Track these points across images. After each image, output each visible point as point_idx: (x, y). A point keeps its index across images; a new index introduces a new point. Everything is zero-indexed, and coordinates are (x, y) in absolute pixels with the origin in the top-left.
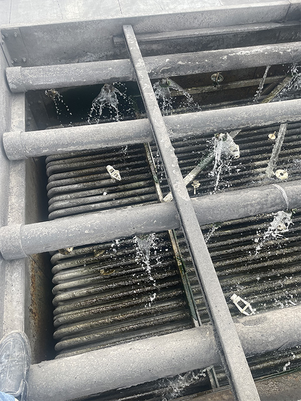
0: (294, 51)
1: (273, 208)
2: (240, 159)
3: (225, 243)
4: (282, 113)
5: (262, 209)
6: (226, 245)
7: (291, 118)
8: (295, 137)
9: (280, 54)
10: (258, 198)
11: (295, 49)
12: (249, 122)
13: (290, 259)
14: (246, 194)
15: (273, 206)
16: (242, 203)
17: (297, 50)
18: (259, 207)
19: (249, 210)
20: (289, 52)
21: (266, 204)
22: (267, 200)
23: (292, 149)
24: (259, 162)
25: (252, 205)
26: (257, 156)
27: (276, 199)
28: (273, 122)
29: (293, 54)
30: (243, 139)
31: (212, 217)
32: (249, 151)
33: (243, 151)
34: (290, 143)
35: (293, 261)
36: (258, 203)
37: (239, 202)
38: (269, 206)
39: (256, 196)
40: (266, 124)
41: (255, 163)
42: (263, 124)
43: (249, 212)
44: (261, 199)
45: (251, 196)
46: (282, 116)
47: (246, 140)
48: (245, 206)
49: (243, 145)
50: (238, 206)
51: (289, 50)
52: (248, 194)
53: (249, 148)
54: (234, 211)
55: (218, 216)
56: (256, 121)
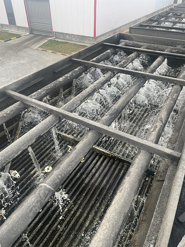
0: (12, 111)
1: (47, 198)
2: (21, 177)
3: (42, 233)
4: (22, 144)
5: (42, 203)
6: (44, 234)
7: (29, 143)
8: (43, 146)
9: (5, 116)
10: (35, 200)
11: (11, 110)
12: (7, 160)
13: (80, 210)
14: (27, 203)
15: (46, 197)
16: (28, 211)
17: (13, 110)
18: (39, 204)
19: (35, 210)
20: (9, 113)
21: (42, 199)
22: (41, 197)
23: (45, 153)
24: (33, 171)
25: (34, 207)
26: (30, 169)
27: (45, 192)
28: (21, 151)
29: (12, 113)
30: (16, 165)
31: (15, 234)
32: (23, 169)
33: (20, 171)
34: (43, 151)
35: (82, 210)
36: (37, 202)
37: (26, 211)
38: (44, 198)
39: (33, 199)
40: (18, 154)
41: (31, 173)
42: (16, 155)
43: (36, 212)
44: (37, 199)
45: (31, 201)
46: (23, 145)
47: (19, 164)
48: (30, 211)
49: (18, 168)
50: (26, 214)
51: (9, 112)
52: (28, 202)
53: (23, 167)
54: (26, 219)
55: (19, 230)
56: (11, 157)
